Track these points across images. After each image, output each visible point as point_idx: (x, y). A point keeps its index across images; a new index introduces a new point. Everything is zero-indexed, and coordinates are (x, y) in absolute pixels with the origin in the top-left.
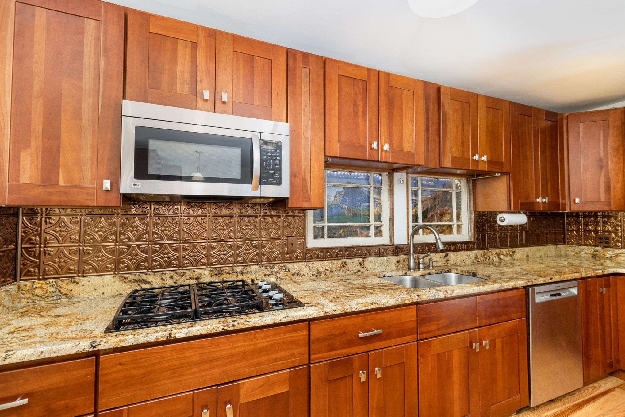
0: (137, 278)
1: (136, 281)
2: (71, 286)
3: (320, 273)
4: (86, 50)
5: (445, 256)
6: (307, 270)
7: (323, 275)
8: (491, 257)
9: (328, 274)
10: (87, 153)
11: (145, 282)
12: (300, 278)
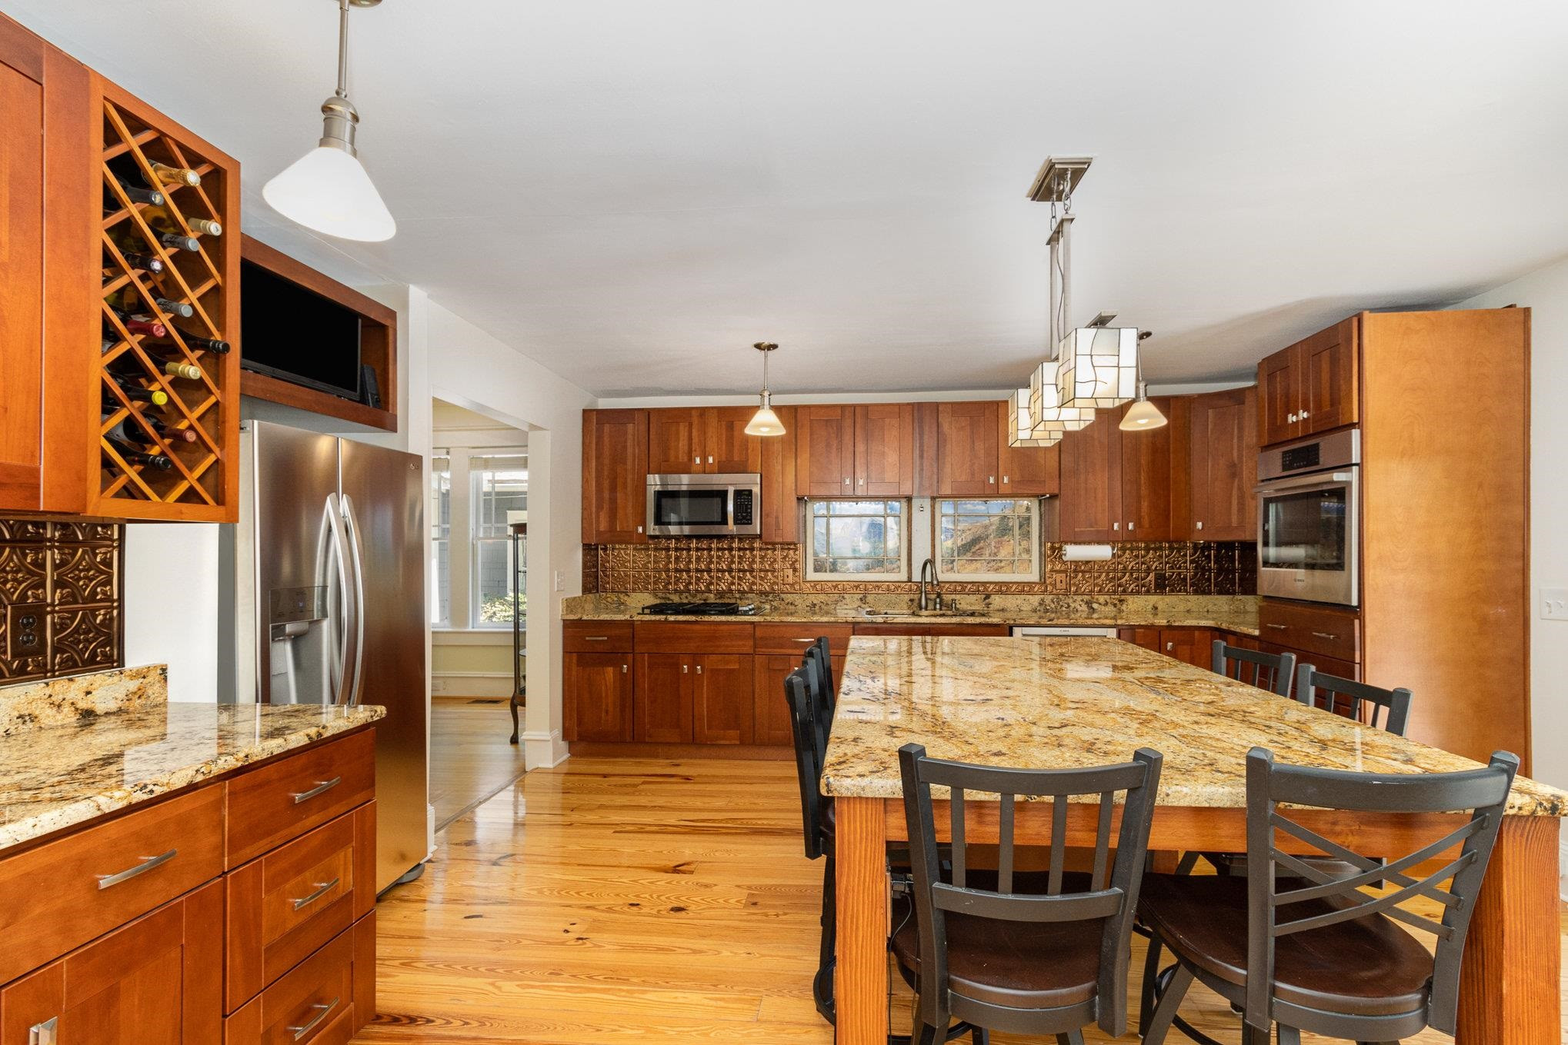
0: (664, 595)
1: (663, 598)
2: (626, 598)
3: (814, 605)
4: (628, 444)
5: (985, 599)
6: (800, 601)
7: (817, 607)
8: (1073, 605)
9: (823, 606)
10: (630, 510)
11: (669, 599)
12: (793, 607)
